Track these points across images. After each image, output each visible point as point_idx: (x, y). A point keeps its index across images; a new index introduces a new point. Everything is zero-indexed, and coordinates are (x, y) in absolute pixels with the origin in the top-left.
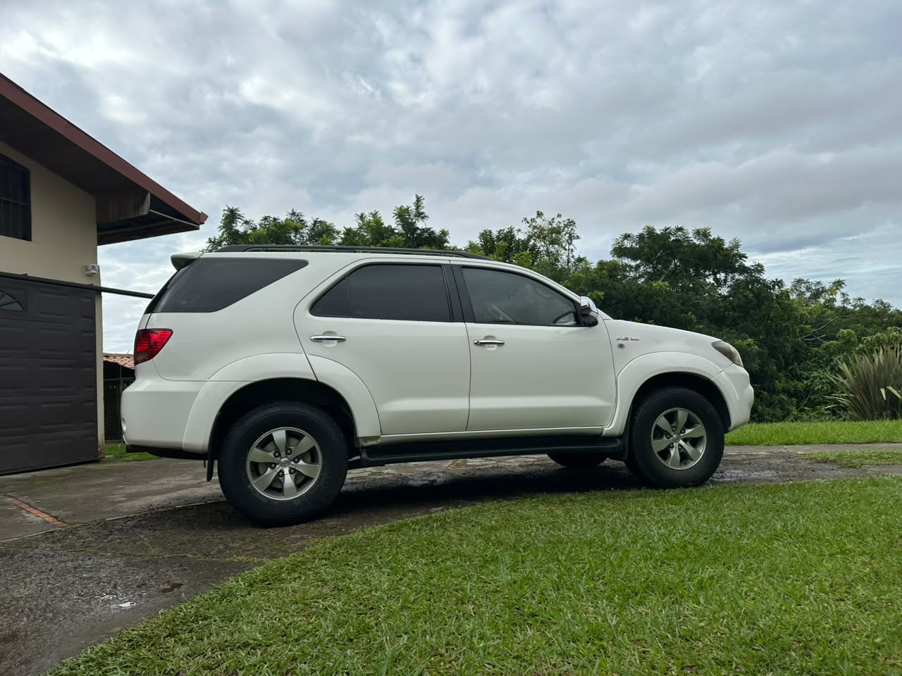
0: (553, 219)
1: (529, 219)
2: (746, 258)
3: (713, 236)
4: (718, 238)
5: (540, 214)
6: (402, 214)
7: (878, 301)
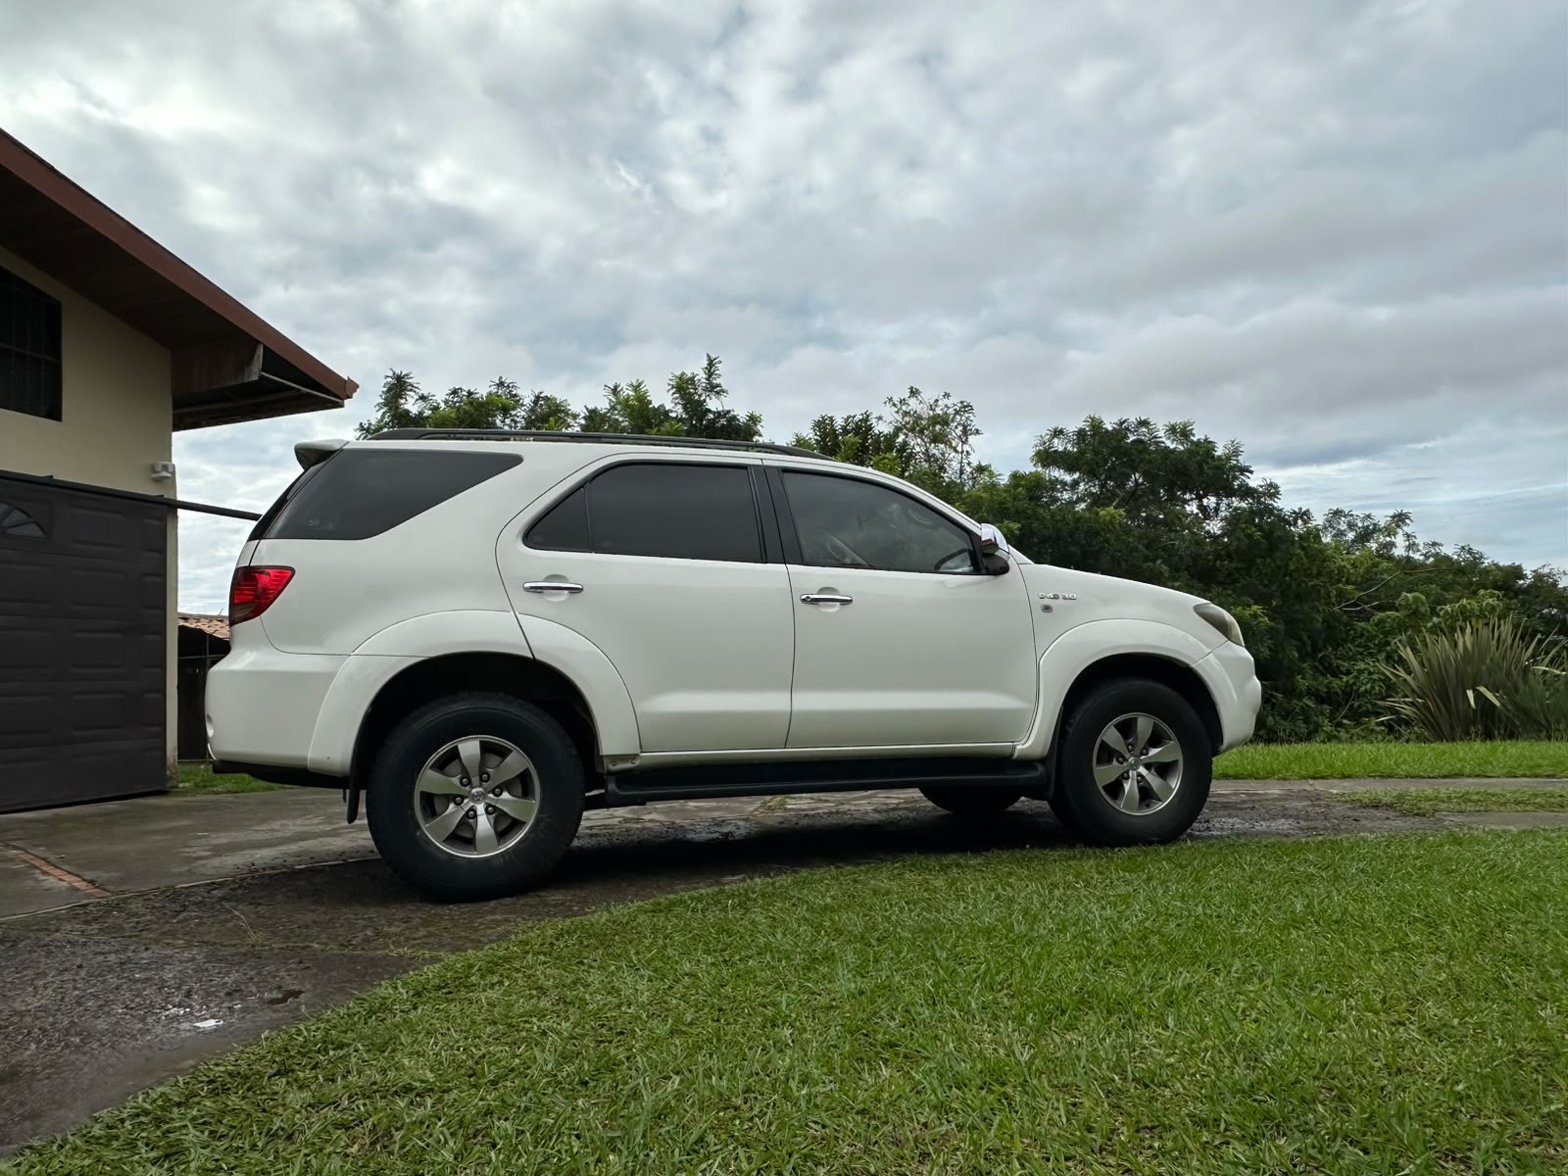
0: (937, 401)
1: (896, 400)
2: (1251, 472)
3: (1198, 435)
4: (1206, 440)
5: (914, 392)
6: (683, 387)
7: (1463, 548)
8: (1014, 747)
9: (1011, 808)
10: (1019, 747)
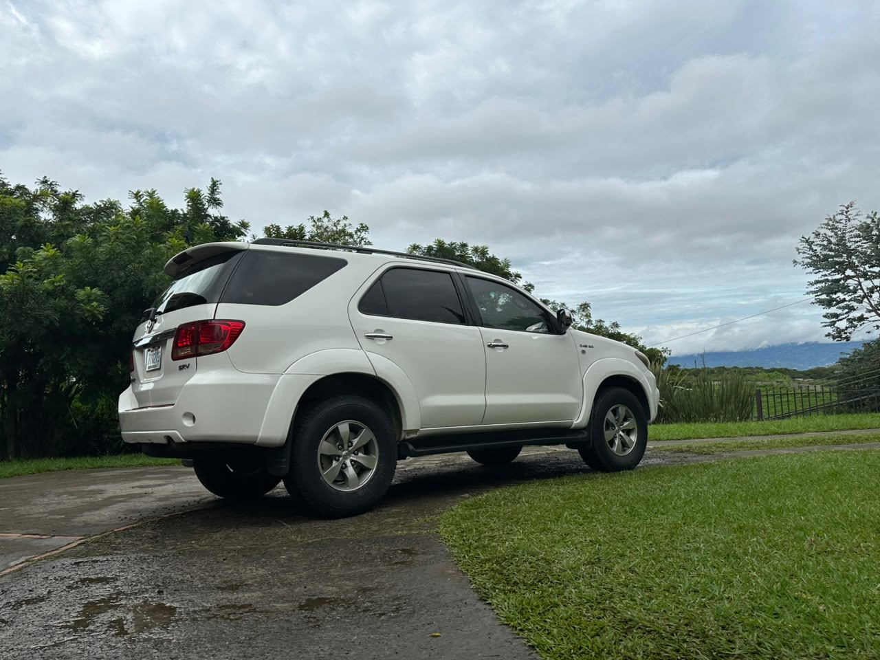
0: (339, 221)
1: (315, 218)
2: (521, 278)
3: (490, 255)
4: (493, 257)
5: (327, 214)
6: (194, 197)
7: (614, 323)
8: (572, 422)
9: (516, 460)
10: (575, 422)
